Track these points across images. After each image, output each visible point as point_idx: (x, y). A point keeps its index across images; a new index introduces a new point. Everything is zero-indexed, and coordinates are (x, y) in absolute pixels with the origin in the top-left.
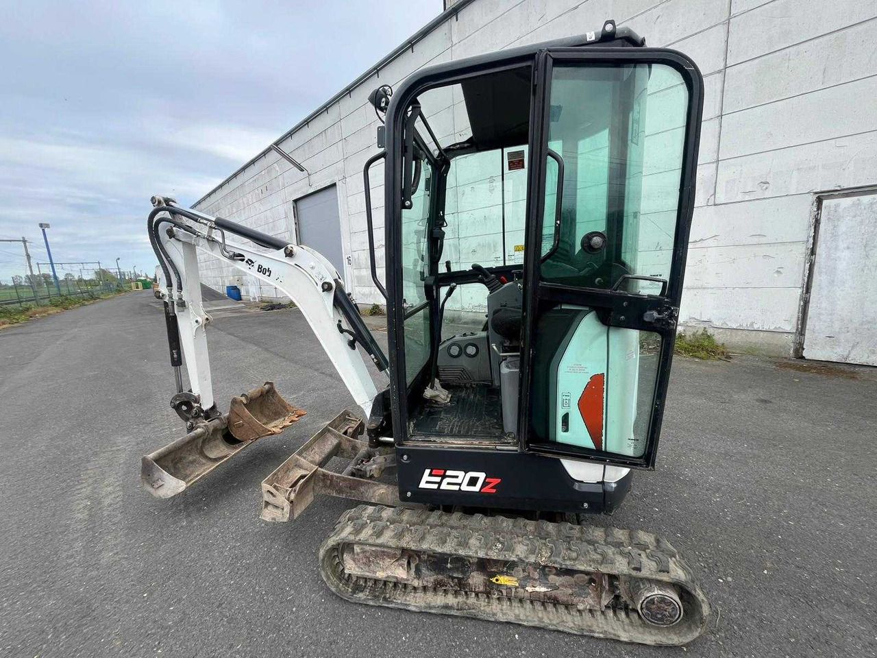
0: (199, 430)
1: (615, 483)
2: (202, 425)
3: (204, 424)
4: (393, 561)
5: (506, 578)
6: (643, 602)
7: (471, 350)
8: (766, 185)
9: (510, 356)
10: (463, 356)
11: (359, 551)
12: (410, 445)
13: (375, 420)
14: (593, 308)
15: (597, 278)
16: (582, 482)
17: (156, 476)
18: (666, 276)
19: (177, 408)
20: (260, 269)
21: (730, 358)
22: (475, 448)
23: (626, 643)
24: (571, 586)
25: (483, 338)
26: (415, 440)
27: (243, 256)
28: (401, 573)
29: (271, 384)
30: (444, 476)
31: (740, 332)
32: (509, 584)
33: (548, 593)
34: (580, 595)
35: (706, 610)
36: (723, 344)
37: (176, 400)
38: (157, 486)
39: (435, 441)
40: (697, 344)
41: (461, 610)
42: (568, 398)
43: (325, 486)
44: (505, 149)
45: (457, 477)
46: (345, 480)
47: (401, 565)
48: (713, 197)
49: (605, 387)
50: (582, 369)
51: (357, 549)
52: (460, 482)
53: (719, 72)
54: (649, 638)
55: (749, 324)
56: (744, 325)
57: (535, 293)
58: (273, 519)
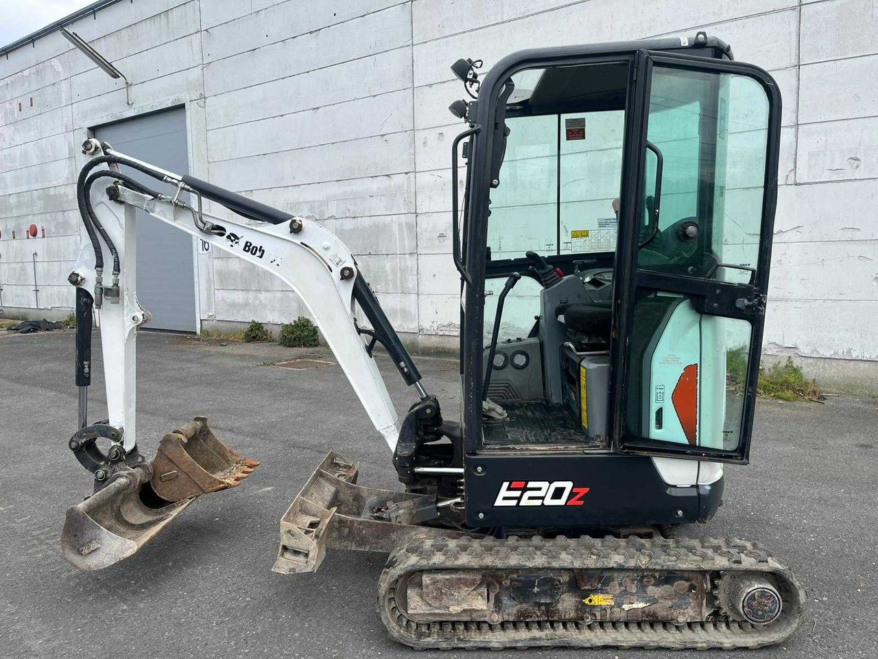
0: (123, 481)
1: (710, 485)
2: (125, 473)
3: (127, 472)
4: (471, 589)
5: (601, 596)
6: (744, 600)
7: (520, 360)
8: (857, 163)
9: (587, 355)
10: (510, 368)
11: (429, 582)
12: (485, 454)
13: (406, 447)
14: (688, 295)
15: (689, 266)
16: (675, 486)
17: (89, 534)
18: (754, 265)
19: (78, 451)
20: (248, 247)
21: (822, 398)
22: (561, 454)
23: (729, 650)
24: (670, 597)
25: (535, 344)
26: (489, 449)
27: (223, 229)
28: (480, 604)
29: (204, 420)
30: (525, 489)
31: (834, 363)
32: (603, 603)
33: (646, 609)
34: (680, 607)
35: (802, 597)
36: (814, 381)
37: (81, 437)
38: (87, 552)
39: (514, 449)
40: (780, 380)
41: (551, 639)
42: (662, 391)
43: (341, 537)
44: (562, 115)
45: (539, 489)
46: (370, 525)
47: (481, 594)
48: (793, 173)
49: (698, 378)
50: (676, 360)
51: (426, 579)
52: (544, 495)
53: (793, 8)
54: (751, 640)
55: (845, 351)
56: (840, 352)
57: (631, 279)
58: (291, 570)
